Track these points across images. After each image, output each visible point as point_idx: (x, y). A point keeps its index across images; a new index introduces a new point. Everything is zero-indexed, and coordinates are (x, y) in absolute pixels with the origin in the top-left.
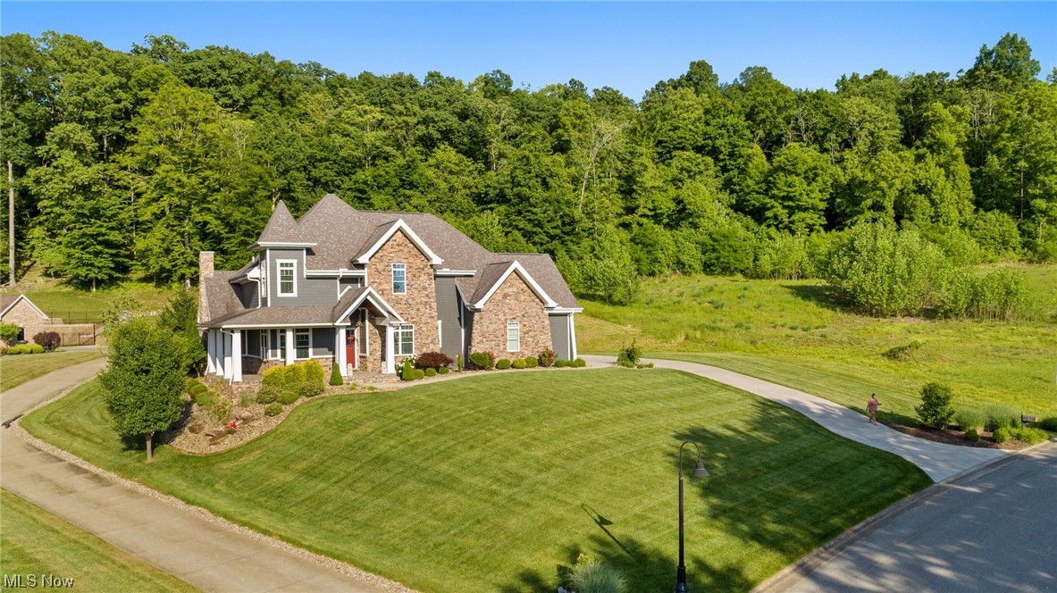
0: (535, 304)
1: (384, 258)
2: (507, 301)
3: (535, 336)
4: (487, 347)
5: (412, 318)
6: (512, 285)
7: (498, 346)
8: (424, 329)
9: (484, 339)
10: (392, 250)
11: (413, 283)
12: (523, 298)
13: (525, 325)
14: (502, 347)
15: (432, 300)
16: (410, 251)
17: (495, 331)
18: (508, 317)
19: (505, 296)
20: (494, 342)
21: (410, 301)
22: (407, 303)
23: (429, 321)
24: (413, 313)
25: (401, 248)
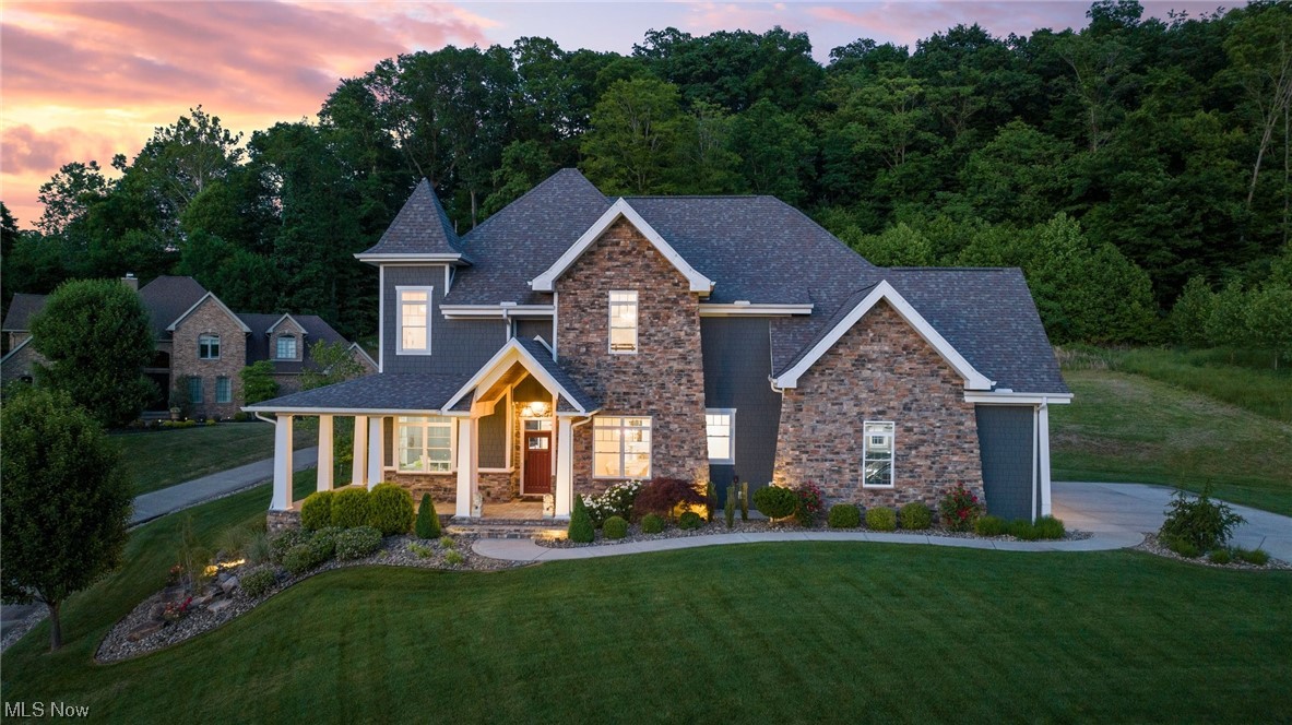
0: (939, 381)
1: (594, 280)
2: (866, 373)
3: (937, 454)
4: (810, 472)
5: (649, 403)
6: (878, 338)
7: (839, 472)
8: (674, 426)
9: (804, 457)
10: (610, 264)
11: (652, 331)
12: (907, 366)
13: (909, 430)
14: (847, 476)
15: (694, 367)
16: (648, 266)
17: (830, 438)
18: (867, 409)
19: (861, 361)
20: (828, 464)
21: (645, 368)
22: (639, 371)
23: (686, 410)
24: (651, 393)
25: (629, 259)
